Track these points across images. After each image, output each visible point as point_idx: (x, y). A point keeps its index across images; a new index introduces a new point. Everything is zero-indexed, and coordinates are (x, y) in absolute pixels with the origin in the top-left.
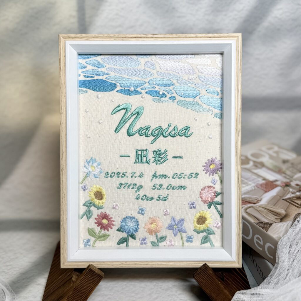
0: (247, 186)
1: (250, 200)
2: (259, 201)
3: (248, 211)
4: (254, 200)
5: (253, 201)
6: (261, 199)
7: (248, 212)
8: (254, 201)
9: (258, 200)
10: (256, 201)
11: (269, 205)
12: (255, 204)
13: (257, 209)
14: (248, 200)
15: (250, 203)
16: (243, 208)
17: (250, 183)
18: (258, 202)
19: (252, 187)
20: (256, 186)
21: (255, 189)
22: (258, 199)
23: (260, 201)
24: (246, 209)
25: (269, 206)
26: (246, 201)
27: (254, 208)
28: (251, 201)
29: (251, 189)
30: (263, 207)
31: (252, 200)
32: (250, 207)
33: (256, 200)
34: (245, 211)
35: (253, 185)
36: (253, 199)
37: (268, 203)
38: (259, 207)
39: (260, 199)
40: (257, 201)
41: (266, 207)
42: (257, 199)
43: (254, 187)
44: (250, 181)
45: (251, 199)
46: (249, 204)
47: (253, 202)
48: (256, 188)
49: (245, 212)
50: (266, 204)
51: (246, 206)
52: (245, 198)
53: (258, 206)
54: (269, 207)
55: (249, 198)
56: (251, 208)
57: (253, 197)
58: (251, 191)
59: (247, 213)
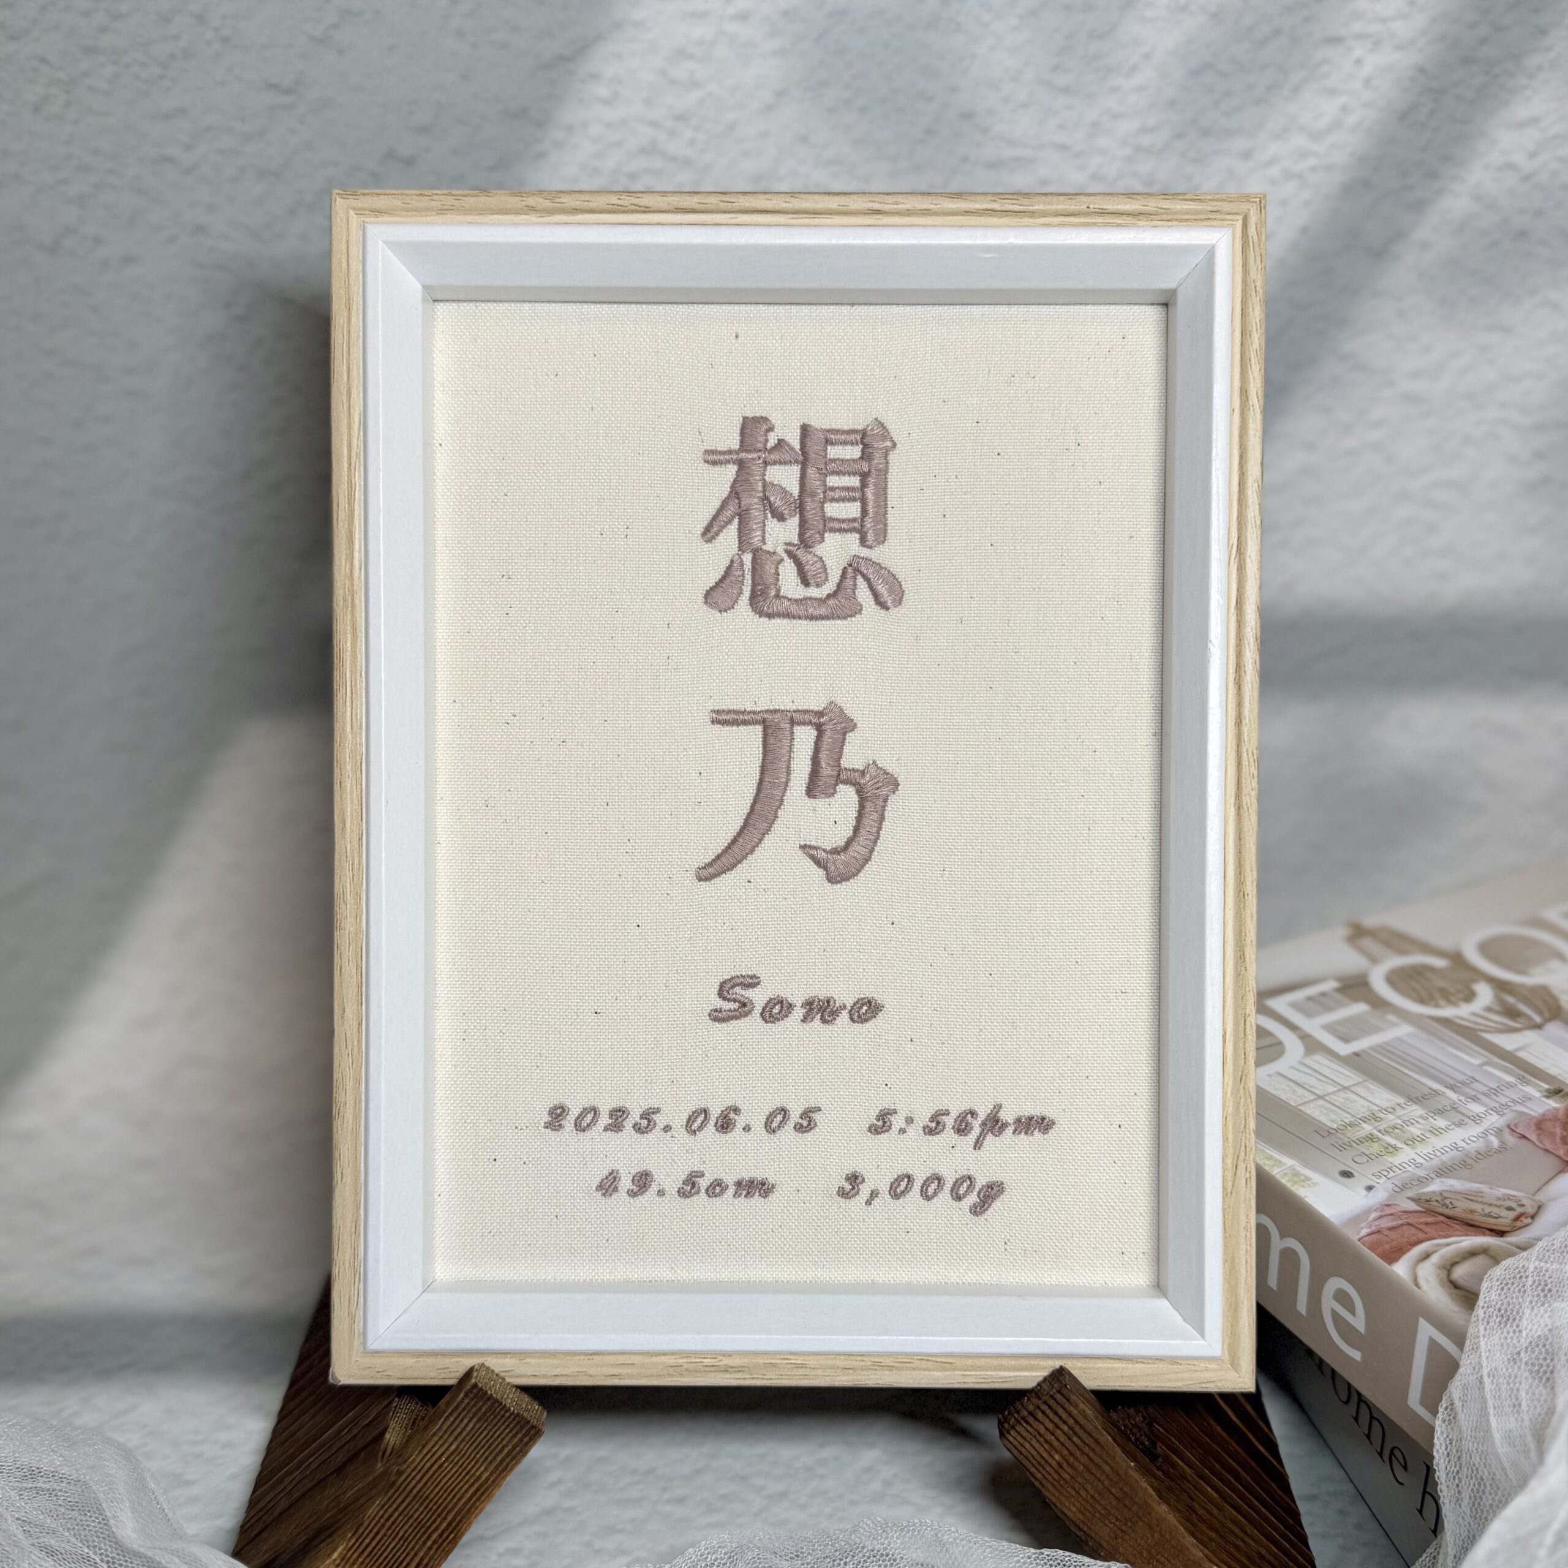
0: (1460, 1124)
2: (1528, 1220)
6: (1540, 1207)
8: (1498, 1218)
9: (1520, 1210)
10: (1512, 1215)
12: (1500, 1233)
14: (1461, 1207)
15: (1473, 1226)
16: (1434, 1261)
18: (1518, 1224)
19: (1485, 1135)
20: (1511, 1128)
21: (1503, 1149)
22: (1523, 1205)
23: (1534, 1217)
28: (1478, 1219)
29: (1479, 1146)
31: (1487, 1209)
32: (1472, 1253)
33: (1510, 1209)
35: (1494, 1120)
36: (1490, 1205)
39: (1531, 1209)
40: (1517, 1218)
42: (1514, 1205)
43: (1499, 1133)
45: (1478, 1207)
46: (1467, 1235)
47: (1492, 1223)
48: (1510, 1140)
49: (1443, 1283)
51: (1447, 1245)
52: (1443, 1197)
55: (1469, 1197)
57: (1494, 1191)
58: (1483, 1156)
59: (1455, 1286)
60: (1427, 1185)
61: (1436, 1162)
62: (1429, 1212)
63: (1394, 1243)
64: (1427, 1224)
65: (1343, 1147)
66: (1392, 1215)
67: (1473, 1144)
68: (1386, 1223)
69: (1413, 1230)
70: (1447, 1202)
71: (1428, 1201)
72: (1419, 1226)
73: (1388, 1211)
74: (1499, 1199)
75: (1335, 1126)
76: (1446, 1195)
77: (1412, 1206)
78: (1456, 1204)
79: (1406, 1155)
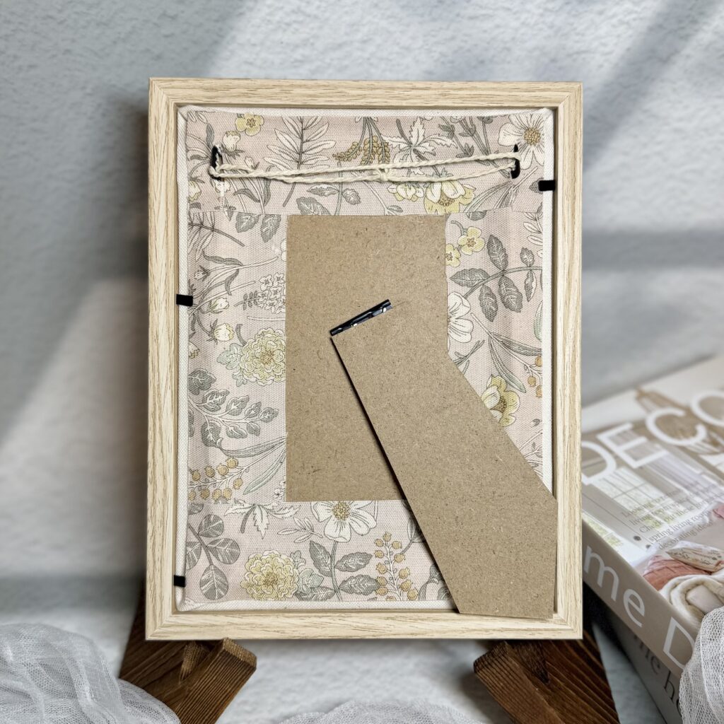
0: (690, 509)
1: (697, 560)
2: (722, 565)
3: (691, 596)
4: (708, 559)
5: (705, 563)
7: (691, 601)
8: (708, 564)
9: (719, 559)
10: (716, 562)
12: (710, 573)
13: (715, 590)
14: (691, 558)
15: (697, 569)
16: (679, 588)
17: (698, 500)
18: (718, 568)
19: (702, 515)
20: (715, 511)
21: (711, 523)
22: (720, 557)
24: (686, 592)
26: (686, 564)
27: (707, 588)
28: (699, 565)
29: (699, 521)
31: (704, 559)
32: (697, 585)
33: (714, 559)
34: (683, 597)
35: (707, 507)
36: (705, 556)
38: (720, 584)
40: (717, 565)
42: (716, 557)
43: (709, 514)
44: (697, 494)
45: (699, 558)
46: (694, 574)
48: (715, 518)
49: (682, 600)
51: (685, 579)
53: (719, 581)
55: (696, 552)
56: (700, 590)
57: (706, 549)
58: (701, 527)
59: (688, 603)
60: (676, 545)
61: (679, 531)
62: (677, 560)
63: (660, 579)
64: (675, 567)
65: (636, 522)
66: (658, 562)
67: (697, 521)
68: (656, 567)
69: (669, 571)
70: (685, 554)
71: (675, 554)
72: (673, 569)
73: (657, 560)
74: (709, 553)
75: (631, 510)
76: (684, 550)
77: (668, 557)
78: (689, 556)
79: (665, 528)
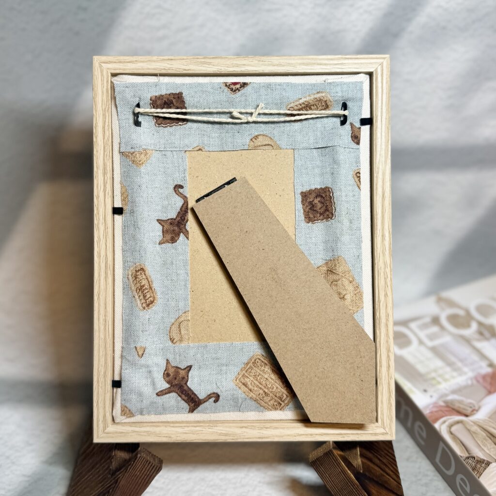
1: (459, 407)
2: (475, 412)
3: (453, 429)
5: (464, 409)
6: (479, 408)
7: (453, 432)
8: (467, 410)
9: (474, 408)
10: (470, 410)
11: (490, 421)
12: (467, 416)
13: (469, 428)
14: (457, 405)
17: (466, 370)
19: (467, 379)
21: (472, 385)
22: (474, 406)
23: (477, 411)
24: (451, 426)
25: (491, 424)
26: (453, 409)
27: (464, 425)
28: (461, 410)
30: (480, 424)
31: (464, 407)
32: (458, 422)
34: (449, 429)
35: (471, 375)
36: (465, 405)
37: (489, 418)
39: (477, 408)
41: (485, 427)
42: (471, 405)
43: (472, 379)
46: (457, 415)
47: (465, 412)
49: (448, 431)
50: (486, 420)
52: (452, 401)
53: (472, 422)
54: (490, 426)
55: (460, 402)
56: (460, 426)
57: (468, 401)
60: (448, 397)
62: (448, 406)
64: (446, 411)
68: (435, 409)
69: (442, 413)
70: (453, 403)
71: (447, 402)
73: (436, 405)
74: (468, 403)
